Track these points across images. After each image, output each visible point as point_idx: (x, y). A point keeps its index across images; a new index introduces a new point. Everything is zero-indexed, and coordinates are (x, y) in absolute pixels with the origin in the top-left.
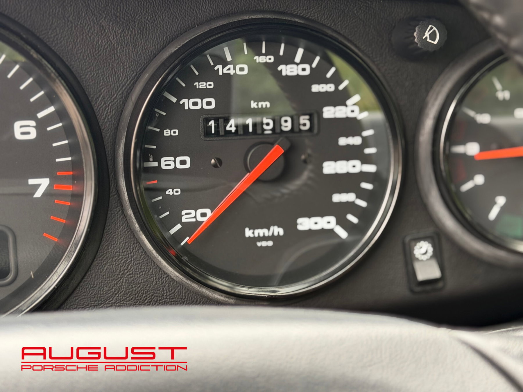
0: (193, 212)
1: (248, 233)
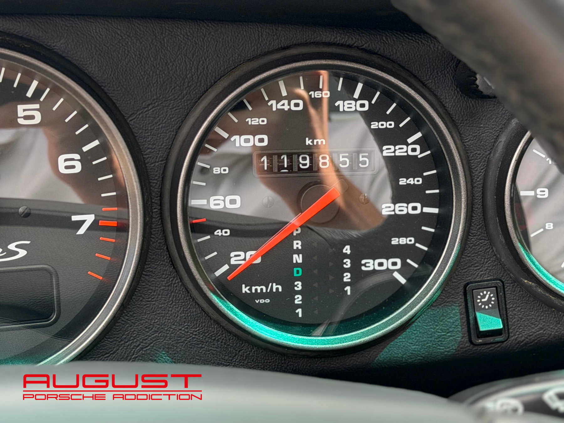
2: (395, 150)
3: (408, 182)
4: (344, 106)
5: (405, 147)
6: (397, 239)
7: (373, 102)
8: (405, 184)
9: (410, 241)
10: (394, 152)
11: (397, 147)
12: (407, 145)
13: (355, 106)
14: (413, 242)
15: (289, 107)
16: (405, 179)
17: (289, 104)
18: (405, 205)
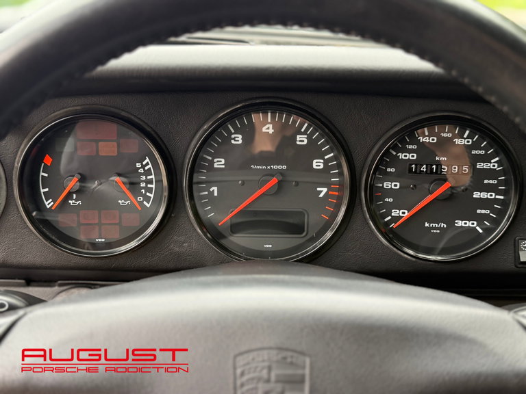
0: (398, 211)
1: (427, 225)
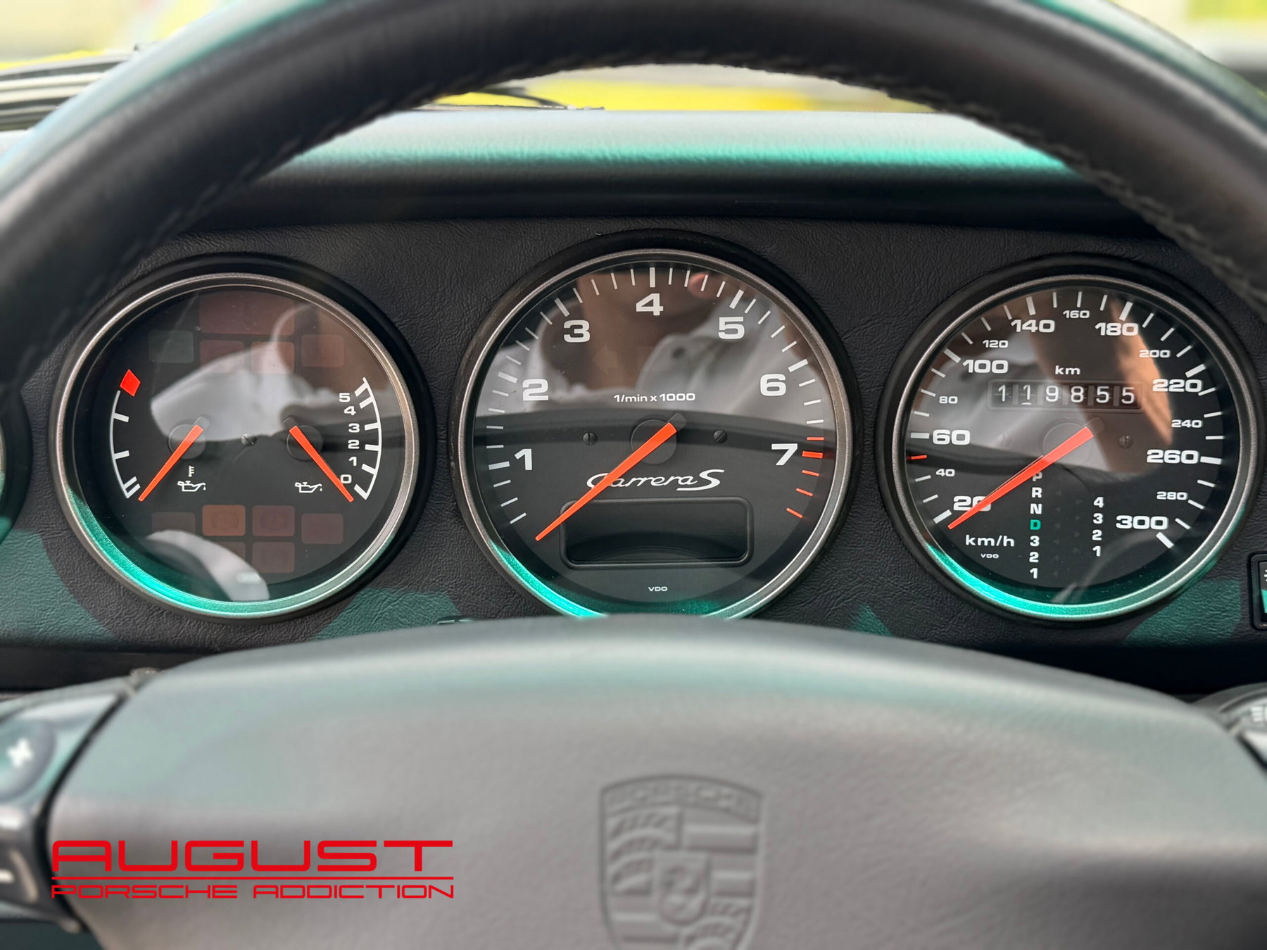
2: (1169, 385)
3: (1183, 424)
4: (1106, 329)
5: (1182, 381)
6: (1165, 493)
7: (1144, 326)
8: (1180, 426)
9: (1182, 496)
10: (1168, 387)
11: (1172, 381)
12: (1186, 379)
13: (1121, 329)
14: (1185, 498)
15: (1036, 328)
16: (1179, 421)
17: (1037, 325)
18: (1178, 452)
